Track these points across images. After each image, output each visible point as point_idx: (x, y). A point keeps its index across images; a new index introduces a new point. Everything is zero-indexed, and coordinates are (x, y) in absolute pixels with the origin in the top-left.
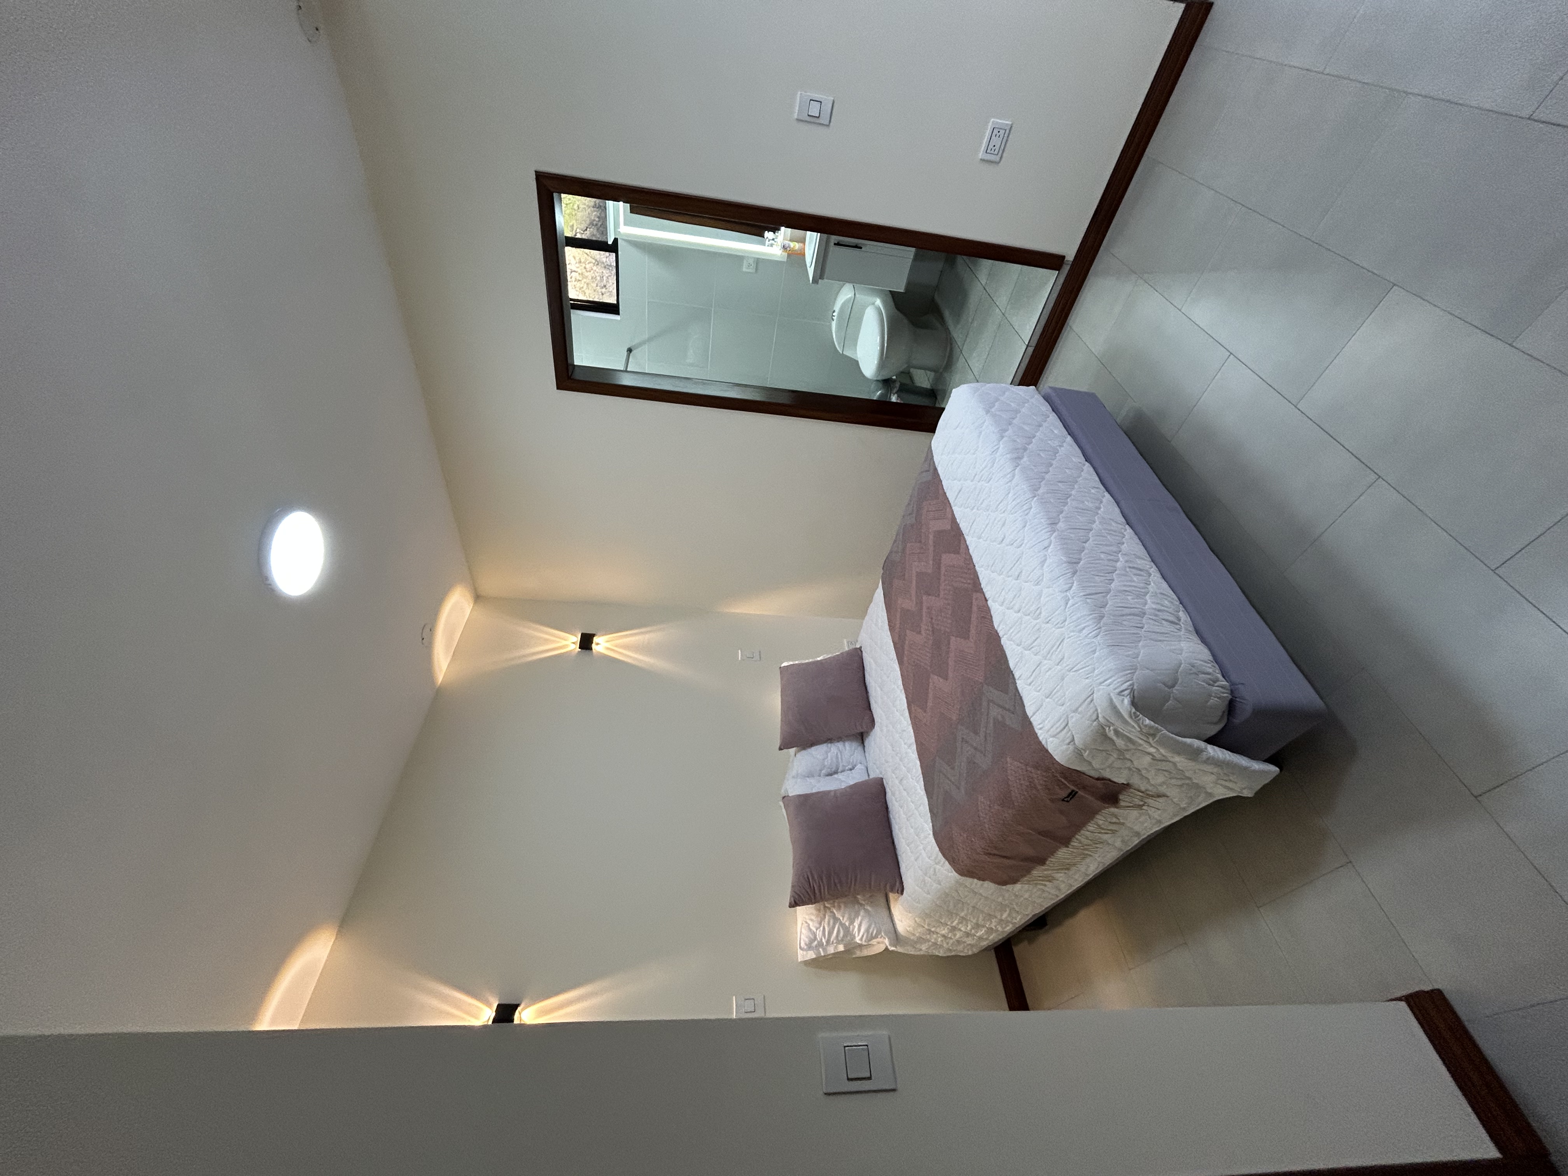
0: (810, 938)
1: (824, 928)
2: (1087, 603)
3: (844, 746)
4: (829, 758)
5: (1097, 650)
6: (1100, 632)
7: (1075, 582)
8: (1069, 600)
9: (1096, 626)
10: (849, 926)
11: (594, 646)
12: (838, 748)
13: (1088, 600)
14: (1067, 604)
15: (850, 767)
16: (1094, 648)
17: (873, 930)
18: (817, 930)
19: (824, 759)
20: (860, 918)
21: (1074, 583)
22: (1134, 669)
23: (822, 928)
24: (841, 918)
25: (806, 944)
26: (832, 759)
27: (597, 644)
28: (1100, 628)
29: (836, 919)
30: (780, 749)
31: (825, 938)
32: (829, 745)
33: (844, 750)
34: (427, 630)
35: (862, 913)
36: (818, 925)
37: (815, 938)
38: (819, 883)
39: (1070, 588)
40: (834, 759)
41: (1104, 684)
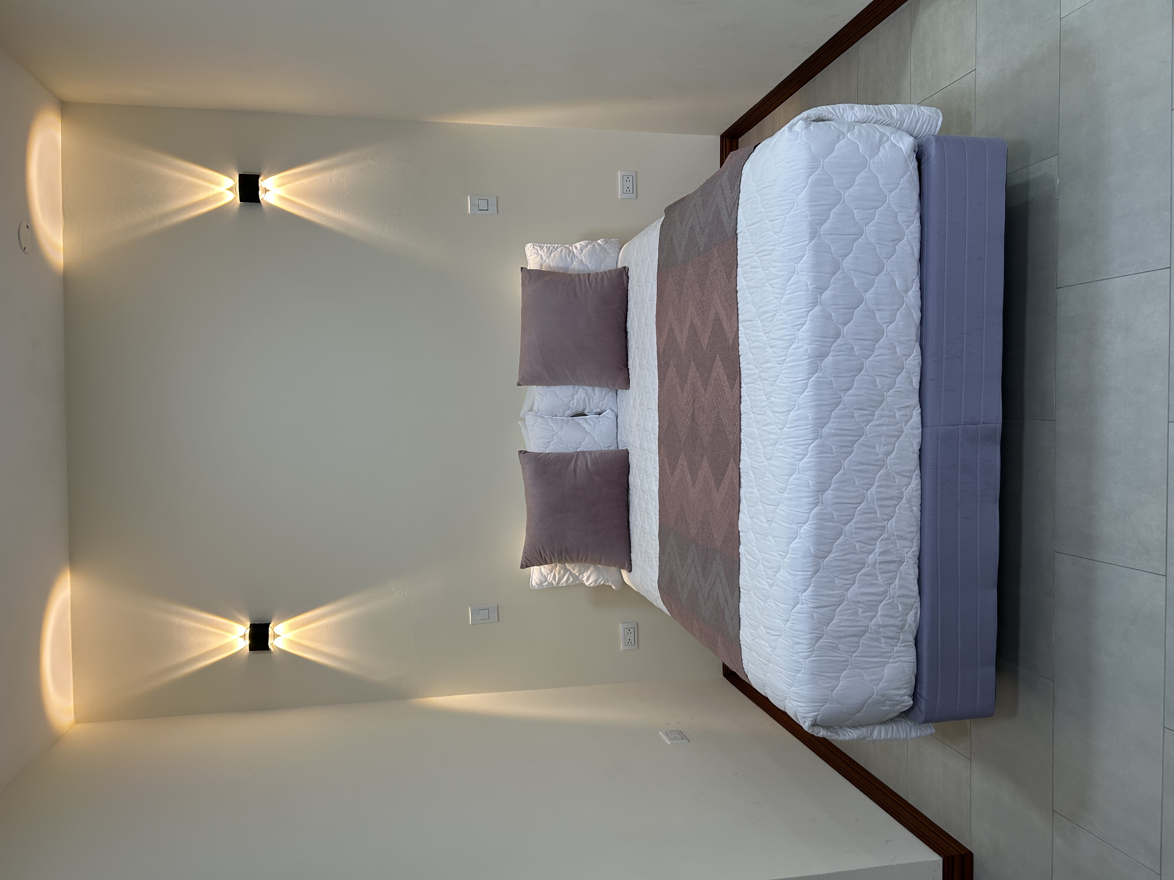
0: (541, 579)
1: (555, 575)
2: (813, 617)
3: (594, 390)
4: (575, 400)
5: (801, 672)
6: (811, 655)
7: (812, 585)
8: (798, 603)
9: (808, 649)
10: (579, 575)
11: (261, 195)
12: (587, 394)
13: (815, 614)
14: (795, 606)
15: (599, 410)
16: (799, 669)
17: (601, 581)
18: (548, 575)
19: (570, 402)
20: (589, 572)
21: (809, 586)
22: (825, 701)
23: (552, 574)
24: (572, 570)
25: (536, 584)
26: (578, 402)
27: (266, 191)
28: (813, 651)
29: (566, 570)
30: (519, 385)
31: (555, 581)
32: (576, 387)
33: (593, 394)
34: (23, 228)
35: (592, 568)
36: (549, 572)
37: (546, 580)
38: (550, 557)
39: (805, 591)
40: (581, 403)
41: (796, 702)
